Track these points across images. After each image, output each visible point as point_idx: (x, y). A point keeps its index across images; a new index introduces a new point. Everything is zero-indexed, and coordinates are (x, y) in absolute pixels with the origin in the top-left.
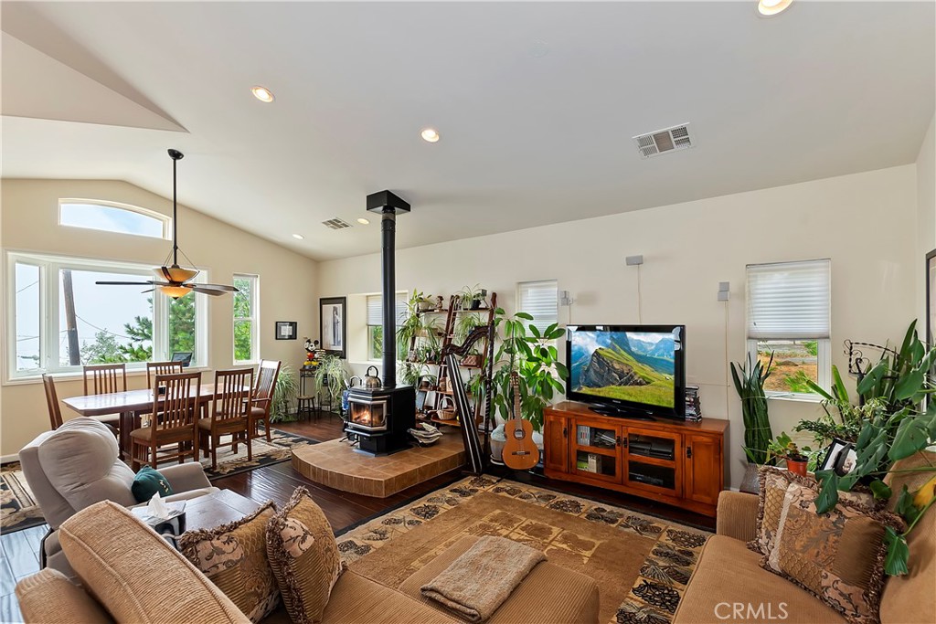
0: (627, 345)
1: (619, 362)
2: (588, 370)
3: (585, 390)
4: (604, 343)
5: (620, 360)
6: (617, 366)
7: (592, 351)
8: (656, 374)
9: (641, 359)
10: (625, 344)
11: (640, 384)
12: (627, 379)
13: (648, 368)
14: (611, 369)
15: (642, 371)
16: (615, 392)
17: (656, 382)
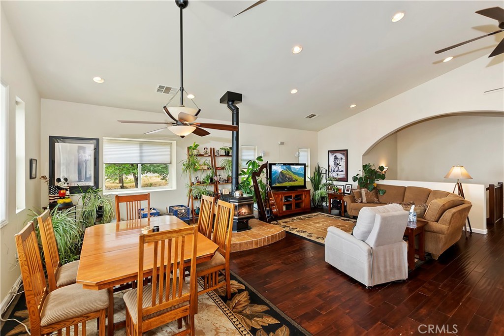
0: (291, 169)
1: (288, 175)
2: (278, 178)
3: (278, 185)
4: (284, 168)
5: (289, 174)
6: (287, 176)
7: (280, 172)
8: (299, 178)
9: (294, 173)
10: (290, 169)
11: (295, 181)
12: (291, 180)
13: (297, 176)
14: (286, 177)
15: (295, 177)
16: (287, 184)
17: (299, 180)
